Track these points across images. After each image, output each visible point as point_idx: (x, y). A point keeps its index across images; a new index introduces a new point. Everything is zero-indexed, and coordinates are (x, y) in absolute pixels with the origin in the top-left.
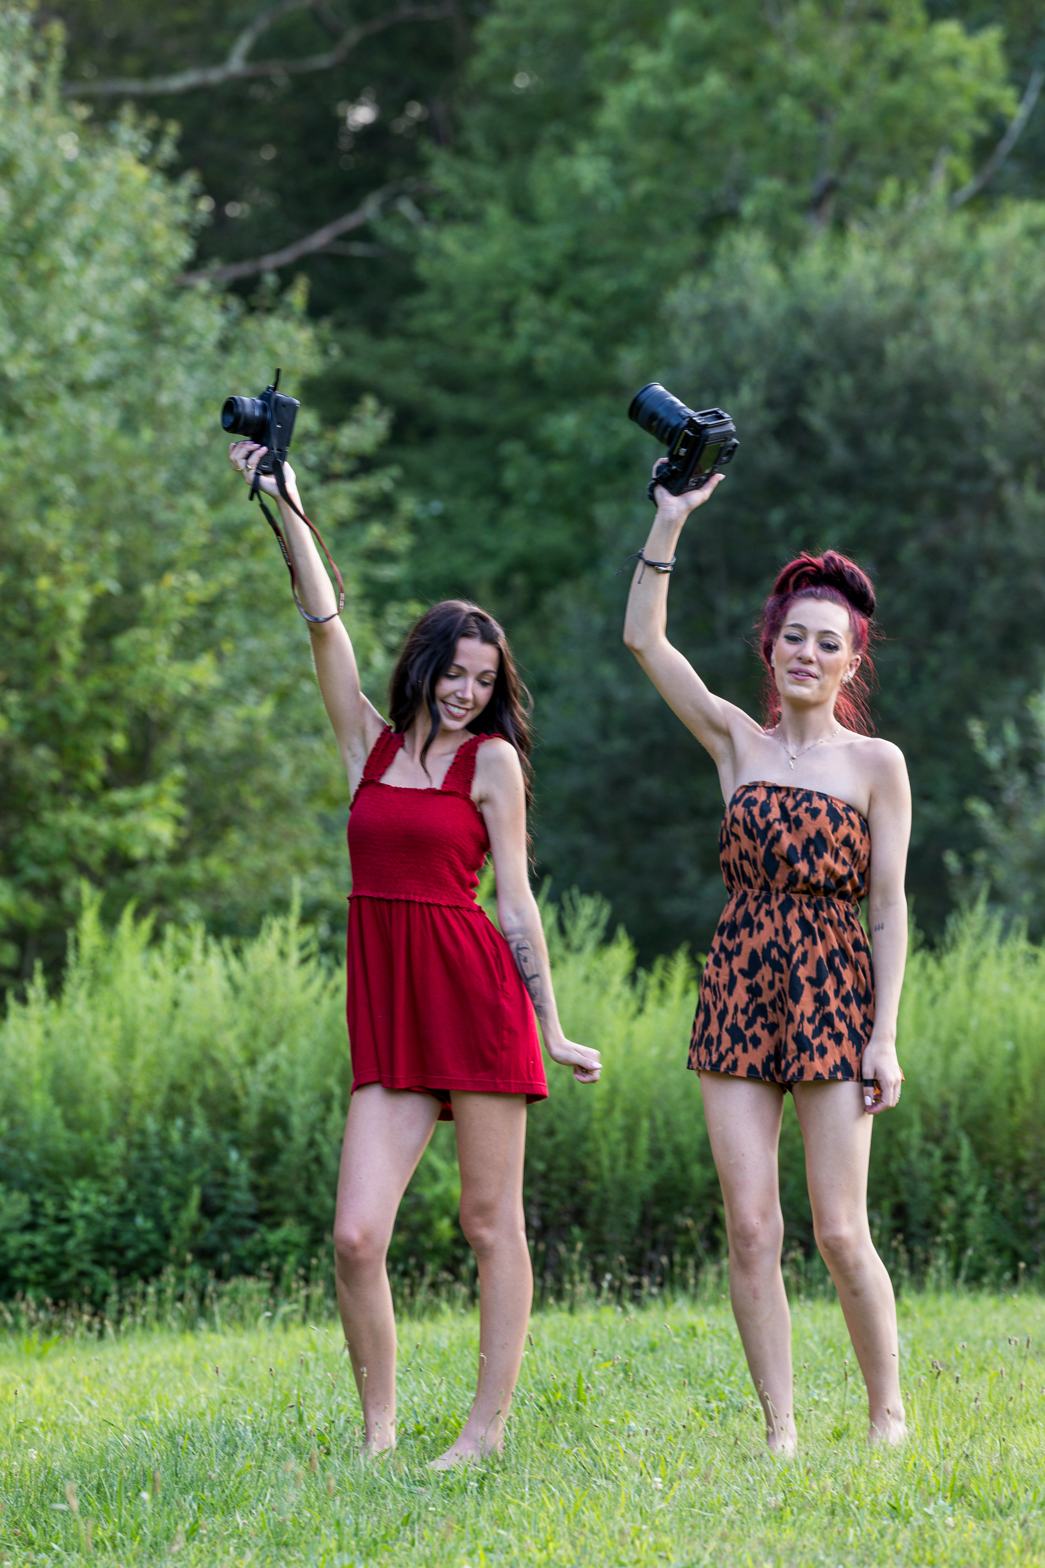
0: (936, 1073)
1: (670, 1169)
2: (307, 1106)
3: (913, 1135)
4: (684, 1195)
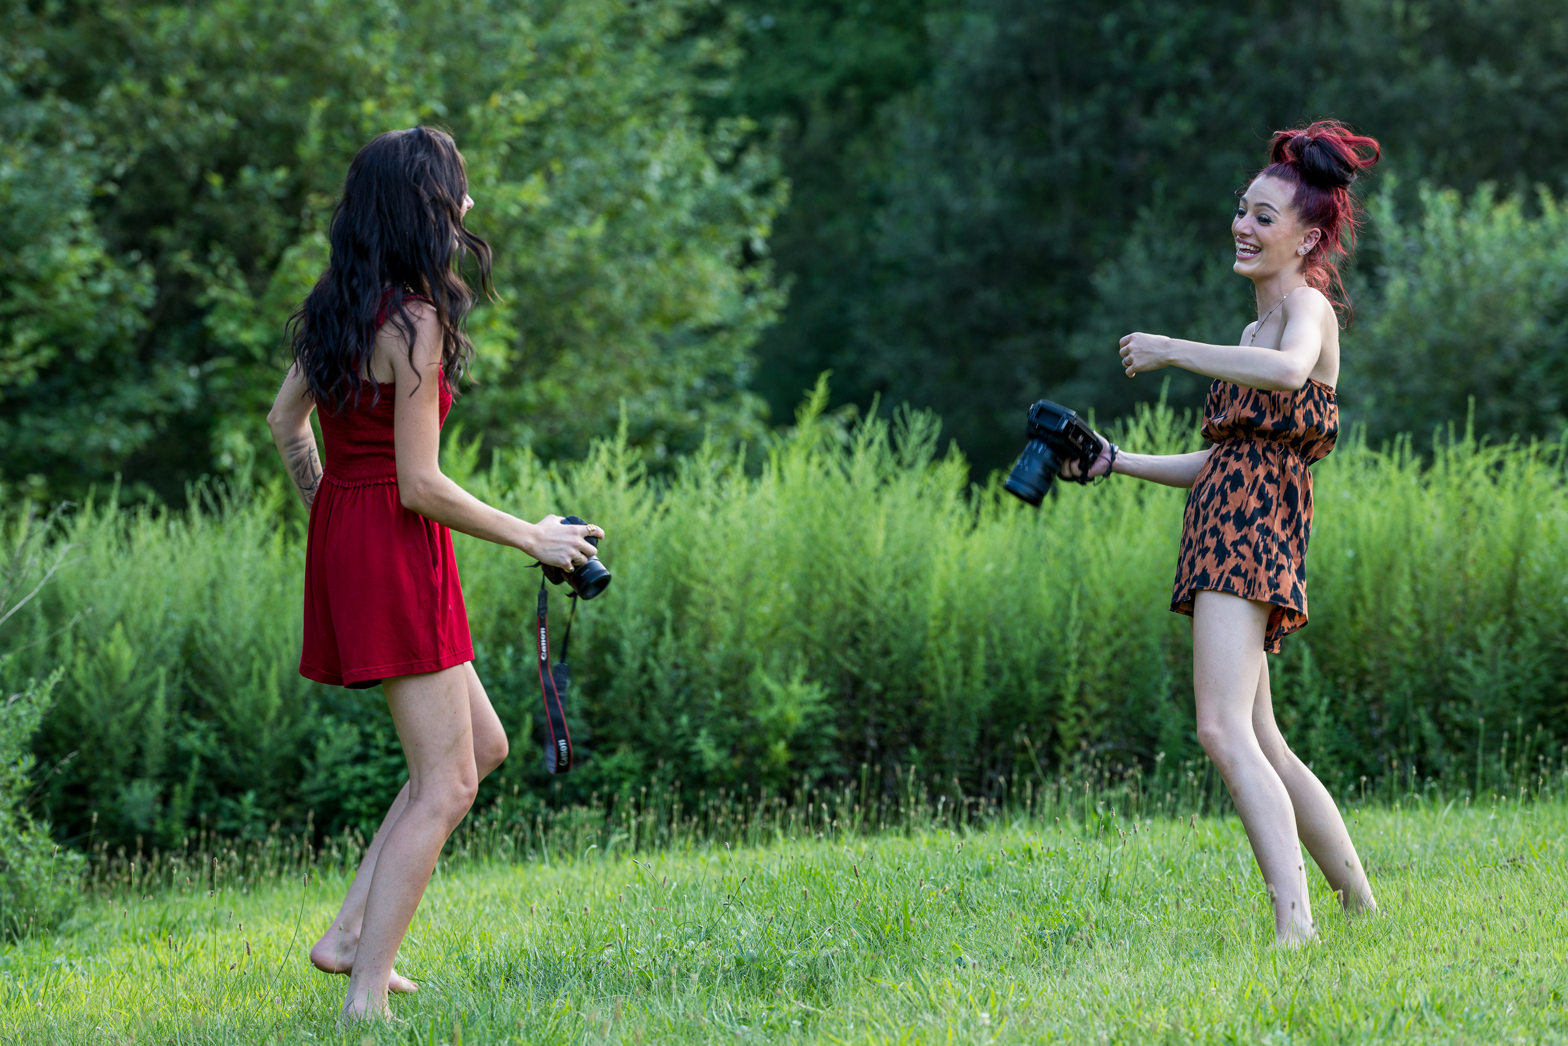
1: (1008, 686)
2: (638, 631)
4: (1023, 712)
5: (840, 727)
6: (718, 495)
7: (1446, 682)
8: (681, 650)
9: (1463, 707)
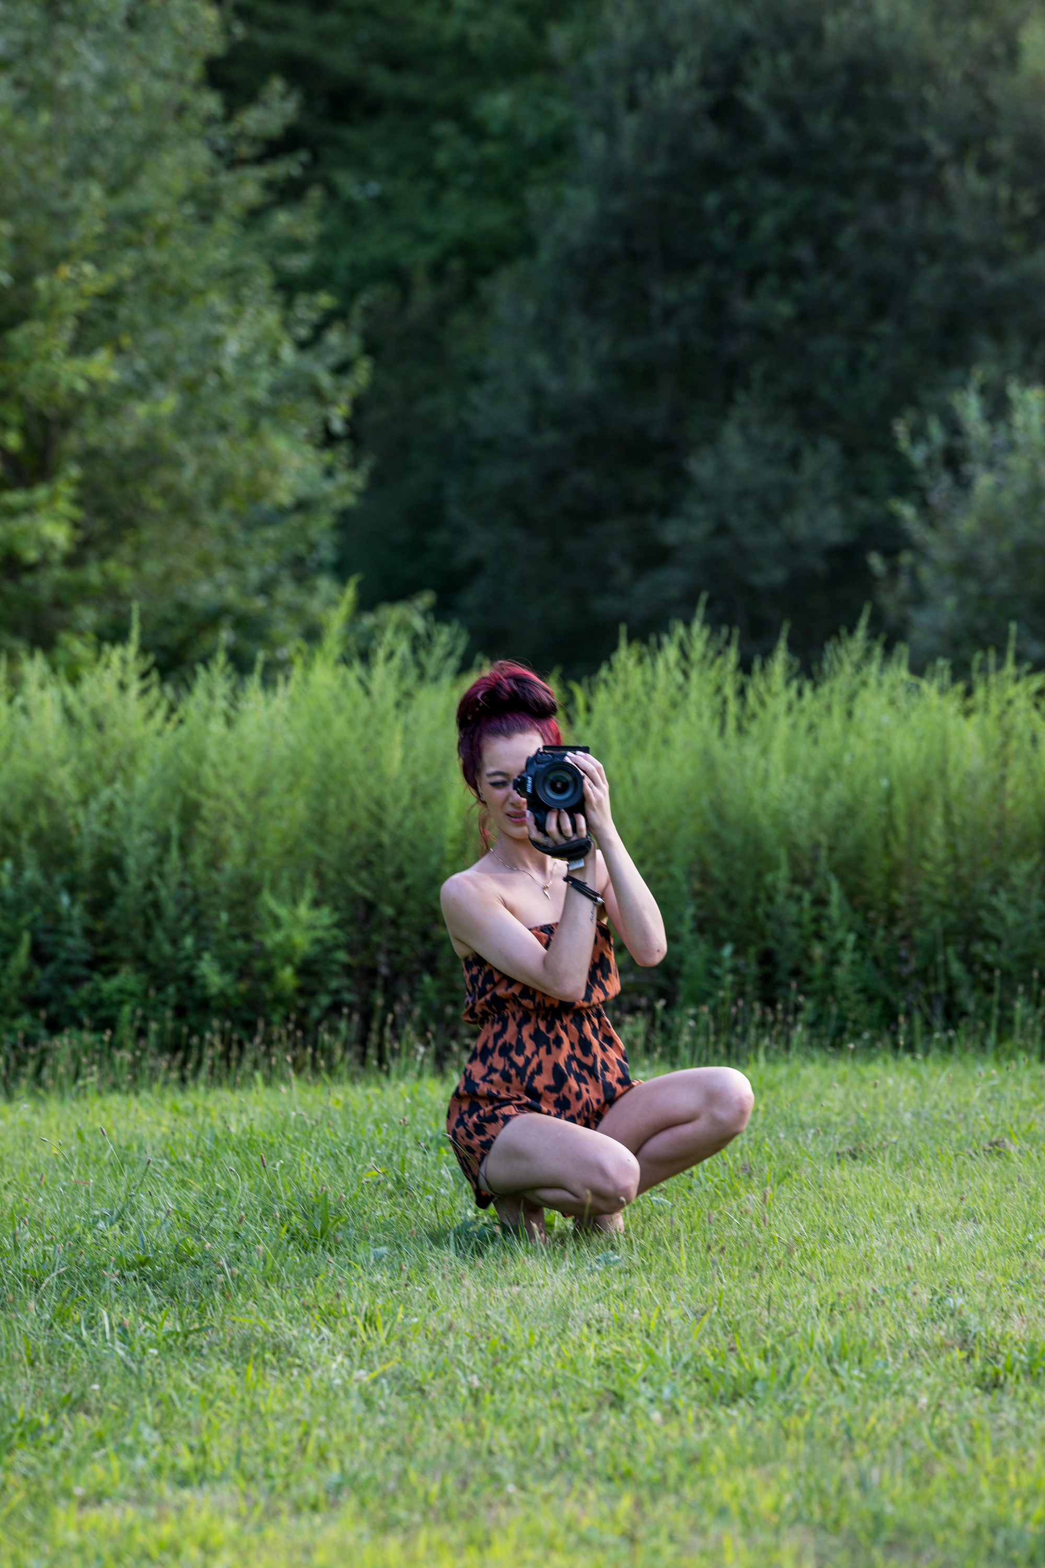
0: (805, 813)
2: (143, 848)
3: (780, 878)
5: (351, 952)
6: (233, 706)
7: (980, 920)
8: (187, 868)
9: (993, 947)
